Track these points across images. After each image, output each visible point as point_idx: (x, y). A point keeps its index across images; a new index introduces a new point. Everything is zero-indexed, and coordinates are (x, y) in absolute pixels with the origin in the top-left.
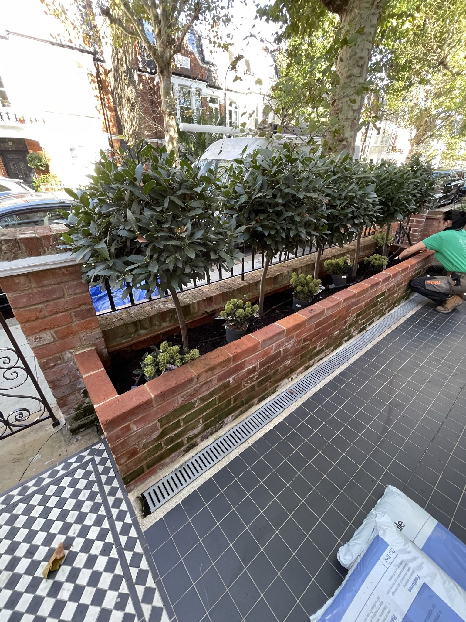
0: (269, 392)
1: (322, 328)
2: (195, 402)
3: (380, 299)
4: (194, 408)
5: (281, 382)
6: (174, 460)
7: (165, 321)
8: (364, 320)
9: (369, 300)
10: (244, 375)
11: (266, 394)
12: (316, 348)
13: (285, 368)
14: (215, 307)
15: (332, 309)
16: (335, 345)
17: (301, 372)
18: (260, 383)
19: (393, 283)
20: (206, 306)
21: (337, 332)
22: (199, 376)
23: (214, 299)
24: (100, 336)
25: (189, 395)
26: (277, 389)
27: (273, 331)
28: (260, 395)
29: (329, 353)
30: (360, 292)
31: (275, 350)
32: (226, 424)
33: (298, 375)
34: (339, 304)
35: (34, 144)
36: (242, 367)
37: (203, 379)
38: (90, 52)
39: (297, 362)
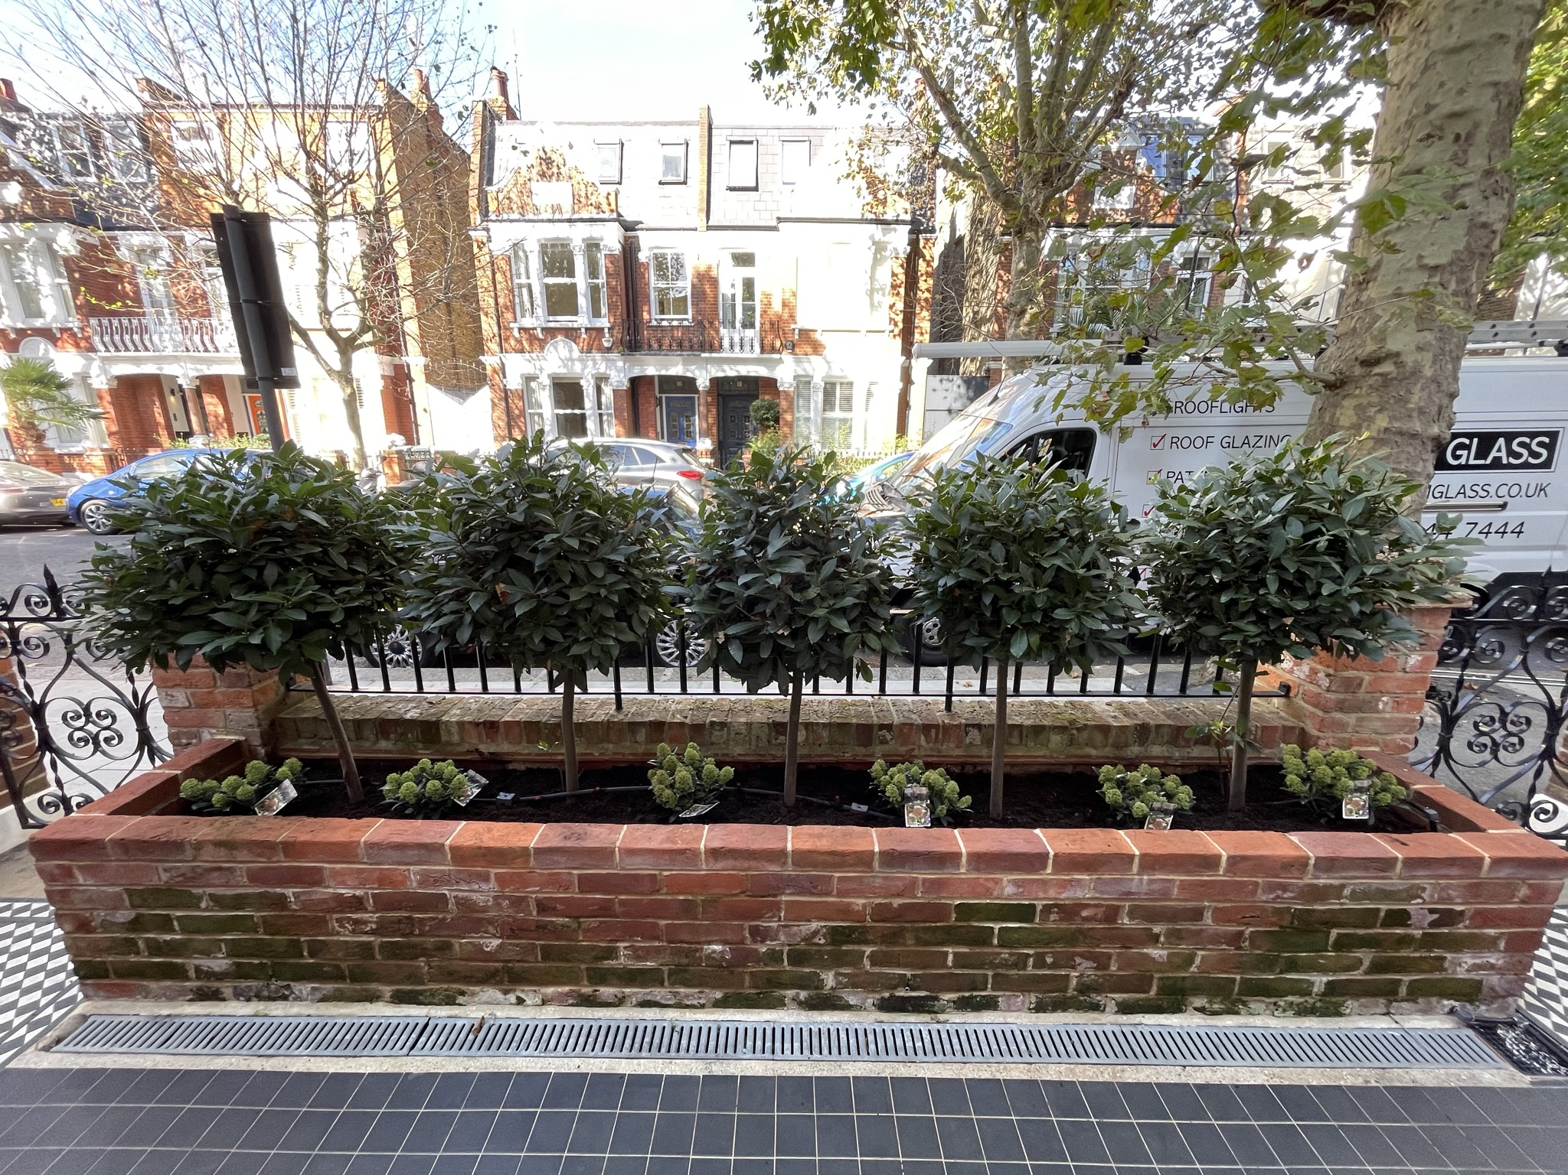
0: (431, 994)
1: (623, 903)
2: (200, 898)
3: (997, 926)
4: (199, 908)
5: (477, 989)
6: (171, 997)
7: (388, 739)
8: (908, 973)
9: (897, 902)
10: (325, 901)
11: (421, 993)
12: (611, 953)
13: (480, 953)
14: (504, 747)
15: (650, 859)
16: (731, 991)
17: (561, 1000)
18: (390, 950)
19: (1084, 888)
20: (480, 737)
21: (718, 948)
22: (199, 846)
23: (502, 730)
24: (255, 722)
25: (182, 875)
26: (460, 999)
27: (420, 834)
28: (398, 983)
29: (703, 1006)
30: (809, 851)
31: (421, 884)
32: (298, 999)
33: (544, 1003)
34: (687, 855)
35: (770, 384)
36: (314, 878)
37: (209, 857)
38: (904, 222)
39: (530, 959)
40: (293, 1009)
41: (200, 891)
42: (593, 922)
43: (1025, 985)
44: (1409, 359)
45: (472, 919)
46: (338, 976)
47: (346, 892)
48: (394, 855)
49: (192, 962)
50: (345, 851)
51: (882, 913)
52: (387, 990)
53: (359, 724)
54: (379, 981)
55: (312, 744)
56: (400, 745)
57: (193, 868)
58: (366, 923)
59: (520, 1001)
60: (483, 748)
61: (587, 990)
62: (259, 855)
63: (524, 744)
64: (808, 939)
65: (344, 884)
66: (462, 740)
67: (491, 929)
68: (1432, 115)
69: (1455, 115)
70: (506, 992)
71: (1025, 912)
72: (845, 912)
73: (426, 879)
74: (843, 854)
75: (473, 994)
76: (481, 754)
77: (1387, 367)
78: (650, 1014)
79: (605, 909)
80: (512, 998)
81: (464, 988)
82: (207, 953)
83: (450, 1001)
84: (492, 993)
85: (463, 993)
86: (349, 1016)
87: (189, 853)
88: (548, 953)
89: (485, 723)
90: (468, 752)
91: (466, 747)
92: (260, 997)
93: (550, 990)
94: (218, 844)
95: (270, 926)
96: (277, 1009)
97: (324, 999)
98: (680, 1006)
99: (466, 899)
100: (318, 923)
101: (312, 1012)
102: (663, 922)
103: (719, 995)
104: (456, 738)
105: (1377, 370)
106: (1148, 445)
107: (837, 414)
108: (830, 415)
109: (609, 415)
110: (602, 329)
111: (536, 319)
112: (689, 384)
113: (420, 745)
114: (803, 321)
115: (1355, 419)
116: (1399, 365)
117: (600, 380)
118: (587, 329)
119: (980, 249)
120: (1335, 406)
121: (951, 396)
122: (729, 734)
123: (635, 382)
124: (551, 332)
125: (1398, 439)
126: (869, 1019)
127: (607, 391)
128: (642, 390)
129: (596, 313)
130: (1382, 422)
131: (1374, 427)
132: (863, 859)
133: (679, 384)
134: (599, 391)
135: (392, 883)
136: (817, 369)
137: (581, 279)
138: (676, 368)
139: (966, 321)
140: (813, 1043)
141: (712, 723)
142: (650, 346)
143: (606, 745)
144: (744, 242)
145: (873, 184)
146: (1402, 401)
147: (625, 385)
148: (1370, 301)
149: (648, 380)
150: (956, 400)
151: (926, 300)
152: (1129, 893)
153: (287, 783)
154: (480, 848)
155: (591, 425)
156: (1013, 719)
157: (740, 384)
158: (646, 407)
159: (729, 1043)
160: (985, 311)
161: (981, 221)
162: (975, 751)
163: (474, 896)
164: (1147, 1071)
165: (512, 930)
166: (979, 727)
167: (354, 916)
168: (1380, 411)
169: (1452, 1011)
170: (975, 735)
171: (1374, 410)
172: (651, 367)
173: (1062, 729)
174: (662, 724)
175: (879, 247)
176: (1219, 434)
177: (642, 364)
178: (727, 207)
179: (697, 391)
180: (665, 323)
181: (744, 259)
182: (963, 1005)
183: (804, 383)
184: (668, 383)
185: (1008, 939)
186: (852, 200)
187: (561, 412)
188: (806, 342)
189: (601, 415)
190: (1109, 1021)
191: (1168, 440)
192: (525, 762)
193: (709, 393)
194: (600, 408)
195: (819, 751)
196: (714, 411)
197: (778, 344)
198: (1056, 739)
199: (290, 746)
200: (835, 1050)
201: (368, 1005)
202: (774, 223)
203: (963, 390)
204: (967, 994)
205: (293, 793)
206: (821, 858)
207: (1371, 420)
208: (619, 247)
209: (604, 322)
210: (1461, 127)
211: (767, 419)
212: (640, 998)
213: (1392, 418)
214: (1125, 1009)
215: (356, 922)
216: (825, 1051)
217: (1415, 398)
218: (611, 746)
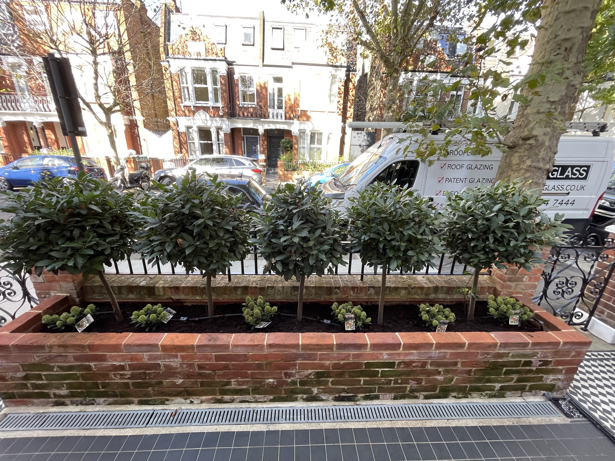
0: (155, 401)
1: (233, 365)
2: (53, 367)
3: (380, 370)
4: (53, 371)
5: (174, 398)
6: (45, 405)
7: (132, 294)
8: (346, 387)
9: (342, 362)
10: (107, 367)
11: (150, 400)
12: (229, 383)
13: (174, 385)
14: (182, 297)
15: (244, 349)
16: (276, 396)
17: (208, 401)
18: (136, 385)
19: (414, 356)
20: (172, 293)
21: (271, 380)
22: (51, 347)
23: (181, 290)
24: (74, 288)
25: (45, 358)
26: (167, 402)
27: (148, 340)
28: (140, 397)
29: (265, 402)
30: (308, 344)
31: (149, 359)
32: (98, 404)
33: (201, 402)
34: (260, 347)
35: (289, 132)
36: (102, 358)
37: (55, 351)
38: (344, 67)
39: (195, 386)
40: (97, 408)
41: (53, 364)
42: (221, 372)
43: (390, 390)
44: (540, 139)
45: (171, 372)
46: (115, 395)
47: (117, 364)
48: (138, 349)
49: (52, 392)
50: (116, 348)
51: (336, 366)
52: (136, 400)
53: (120, 288)
54: (131, 397)
55: (100, 296)
56: (138, 296)
57: (50, 355)
58: (126, 375)
59: (192, 402)
60: (173, 297)
61: (219, 397)
62: (78, 350)
63: (191, 295)
64: (307, 376)
65: (115, 360)
66: (165, 294)
67: (179, 376)
68: (557, 39)
69: (566, 40)
70: (185, 399)
71: (391, 365)
72: (322, 366)
73: (151, 358)
74: (321, 345)
75: (172, 400)
76: (173, 299)
77: (532, 141)
78: (244, 405)
79: (226, 367)
80: (188, 401)
81: (168, 398)
82: (58, 388)
83: (163, 403)
84: (179, 399)
85: (168, 400)
86: (120, 411)
87: (47, 350)
88: (202, 384)
89: (174, 287)
90: (168, 299)
91: (166, 297)
92: (82, 404)
93: (204, 398)
94: (60, 346)
95: (83, 377)
96: (90, 408)
97: (109, 404)
98: (256, 402)
99: (168, 365)
100: (106, 376)
101: (104, 409)
102: (249, 372)
103: (272, 397)
104: (162, 293)
105: (528, 142)
106: (439, 167)
107: (316, 146)
108: (312, 146)
109: (222, 144)
110: (219, 107)
111: (191, 102)
112: (255, 131)
113: (147, 296)
114: (302, 107)
115: (518, 161)
116: (537, 140)
117: (218, 129)
118: (213, 107)
119: (374, 79)
120: (511, 156)
121: (361, 139)
122: (275, 291)
123: (233, 130)
124: (198, 108)
125: (534, 169)
126: (329, 405)
127: (222, 135)
128: (236, 133)
129: (217, 101)
130: (528, 163)
131: (525, 165)
132: (330, 347)
133: (251, 131)
134: (218, 134)
135: (136, 359)
136: (308, 127)
137: (210, 86)
138: (250, 125)
139: (368, 109)
140: (309, 415)
141: (268, 287)
142: (239, 115)
143: (224, 296)
144: (278, 72)
145: (332, 50)
146: (536, 155)
147: (229, 131)
148: (528, 114)
149: (238, 129)
150: (363, 141)
151: (352, 100)
152: (431, 357)
153: (89, 315)
154: (173, 345)
155: (215, 147)
156: (388, 284)
157: (276, 132)
158: (238, 141)
159: (275, 417)
160: (375, 105)
161: (375, 67)
162: (372, 297)
163: (172, 364)
164: (435, 422)
165: (188, 376)
166: (374, 287)
167: (121, 373)
168: (528, 159)
169: (544, 395)
170: (372, 291)
171: (526, 158)
172: (240, 125)
173: (406, 288)
174: (248, 287)
175: (334, 77)
176: (466, 163)
177: (236, 122)
178: (272, 57)
179: (259, 135)
180: (245, 106)
181: (278, 80)
182: (366, 398)
183: (302, 132)
184: (247, 131)
185: (384, 374)
186: (323, 57)
187: (203, 142)
188: (304, 116)
189: (219, 144)
190: (420, 402)
191: (447, 165)
192: (191, 302)
193: (264, 135)
194: (218, 141)
195: (311, 297)
196: (266, 143)
197: (292, 116)
198: (403, 292)
199: (90, 297)
200: (317, 418)
201: (128, 406)
202: (291, 65)
203: (366, 137)
204: (368, 394)
205: (92, 320)
206: (313, 347)
207: (524, 162)
208: (226, 72)
209: (220, 105)
210: (568, 45)
211: (288, 147)
212: (241, 399)
213: (532, 162)
214: (426, 397)
215: (121, 375)
216: (314, 418)
217: (541, 154)
218: (227, 296)
